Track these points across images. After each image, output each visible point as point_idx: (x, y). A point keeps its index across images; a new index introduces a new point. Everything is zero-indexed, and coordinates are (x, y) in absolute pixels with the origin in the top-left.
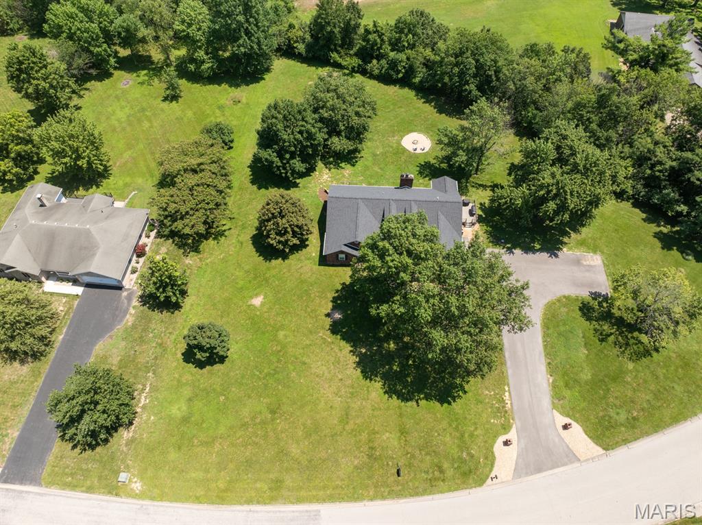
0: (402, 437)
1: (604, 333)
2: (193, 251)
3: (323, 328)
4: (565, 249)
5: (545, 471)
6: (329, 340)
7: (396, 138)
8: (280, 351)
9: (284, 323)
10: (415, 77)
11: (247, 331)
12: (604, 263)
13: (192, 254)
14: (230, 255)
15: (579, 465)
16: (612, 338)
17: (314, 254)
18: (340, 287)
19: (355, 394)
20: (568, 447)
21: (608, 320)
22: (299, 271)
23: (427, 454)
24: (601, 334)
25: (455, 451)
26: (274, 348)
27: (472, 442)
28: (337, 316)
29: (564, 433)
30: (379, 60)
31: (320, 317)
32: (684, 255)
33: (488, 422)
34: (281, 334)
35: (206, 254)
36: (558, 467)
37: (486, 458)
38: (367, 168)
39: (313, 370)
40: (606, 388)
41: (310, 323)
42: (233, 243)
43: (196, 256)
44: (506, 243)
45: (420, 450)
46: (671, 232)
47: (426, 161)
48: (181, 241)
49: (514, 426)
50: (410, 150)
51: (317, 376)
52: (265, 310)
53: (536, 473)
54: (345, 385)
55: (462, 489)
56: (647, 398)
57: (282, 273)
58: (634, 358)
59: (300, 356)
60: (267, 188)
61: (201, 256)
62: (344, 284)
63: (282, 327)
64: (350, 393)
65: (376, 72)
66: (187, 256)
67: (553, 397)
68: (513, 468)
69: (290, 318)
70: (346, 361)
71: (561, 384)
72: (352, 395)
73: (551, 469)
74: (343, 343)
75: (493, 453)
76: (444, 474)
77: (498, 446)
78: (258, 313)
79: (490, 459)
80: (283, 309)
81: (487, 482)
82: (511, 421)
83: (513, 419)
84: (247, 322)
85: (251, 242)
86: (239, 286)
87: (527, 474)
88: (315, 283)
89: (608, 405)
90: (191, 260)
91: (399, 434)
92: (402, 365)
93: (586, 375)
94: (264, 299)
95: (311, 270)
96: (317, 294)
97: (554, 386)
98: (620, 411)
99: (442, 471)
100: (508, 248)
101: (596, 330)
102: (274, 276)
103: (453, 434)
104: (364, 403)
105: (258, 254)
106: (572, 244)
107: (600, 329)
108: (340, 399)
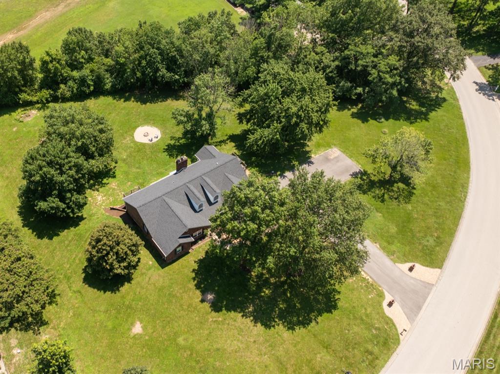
0: (329, 350)
1: (380, 196)
2: (40, 326)
3: (207, 314)
4: (313, 155)
5: (423, 305)
6: (220, 319)
7: (128, 139)
8: (191, 354)
9: (175, 331)
10: (105, 85)
11: (151, 358)
12: (342, 151)
13: (42, 329)
14: (78, 308)
15: (435, 288)
16: (386, 196)
17: (151, 263)
18: (193, 275)
19: (273, 345)
20: (421, 281)
21: (375, 186)
22: (150, 282)
23: (353, 349)
24: (379, 198)
25: (366, 334)
26: (185, 355)
27: (371, 319)
28: (210, 297)
29: (413, 274)
30: (65, 84)
31: (198, 307)
32: (378, 120)
33: (368, 299)
34: (181, 340)
35: (54, 321)
36: (427, 298)
37: (387, 323)
38: (126, 173)
39: (229, 350)
40: (409, 230)
41: (196, 317)
42: (71, 297)
43: (47, 328)
44: (276, 172)
45: (347, 350)
46: (359, 110)
47: (166, 144)
48: (22, 324)
49: (384, 290)
50: (147, 142)
51: (236, 352)
52: (151, 331)
53: (420, 312)
54: (260, 343)
55: (392, 354)
56: (433, 220)
57: (138, 293)
58: (407, 201)
59: (210, 347)
60: (58, 235)
61: (52, 325)
62: (194, 270)
63: (176, 335)
64: (269, 346)
65: (68, 94)
66: (40, 333)
67: (388, 256)
68: (406, 318)
69: (176, 324)
70: (246, 326)
71: (385, 244)
72: (272, 346)
73: (425, 302)
74: (232, 314)
75: (388, 317)
76: (374, 354)
77: (387, 311)
78: (147, 338)
79: (389, 322)
80: (164, 321)
81: (400, 338)
82: (380, 289)
83: (380, 287)
84: (144, 350)
85: (87, 286)
86: (110, 327)
87: (416, 316)
88: (172, 284)
89: (419, 240)
90: (46, 334)
91: (325, 350)
92: (284, 301)
93: (393, 229)
94: (141, 323)
95: (159, 275)
96: (181, 291)
97: (383, 248)
98: (427, 238)
99: (371, 353)
100: (280, 175)
101: (374, 197)
102: (133, 300)
103: (356, 323)
104: (284, 346)
105: (102, 291)
106: (313, 150)
107: (375, 195)
108: (266, 356)
